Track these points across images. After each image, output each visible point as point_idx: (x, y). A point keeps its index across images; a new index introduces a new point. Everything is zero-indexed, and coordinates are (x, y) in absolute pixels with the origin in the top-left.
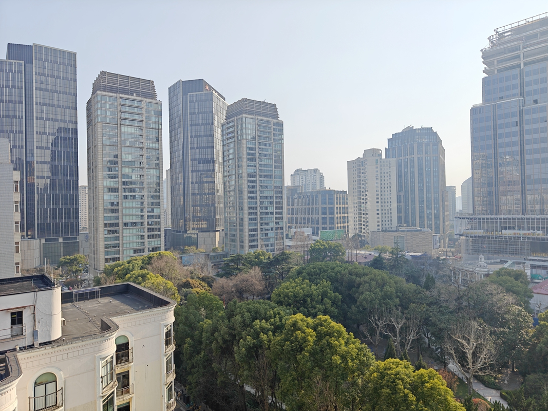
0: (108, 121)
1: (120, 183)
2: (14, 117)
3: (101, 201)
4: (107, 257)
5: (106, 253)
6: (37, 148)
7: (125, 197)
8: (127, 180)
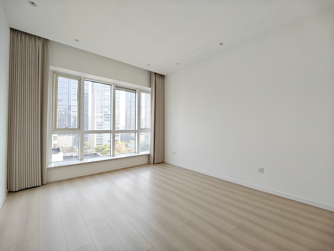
0: (99, 90)
1: (104, 115)
2: (64, 88)
3: (96, 121)
4: (97, 143)
5: (97, 142)
6: (72, 100)
7: (105, 120)
8: (106, 114)
